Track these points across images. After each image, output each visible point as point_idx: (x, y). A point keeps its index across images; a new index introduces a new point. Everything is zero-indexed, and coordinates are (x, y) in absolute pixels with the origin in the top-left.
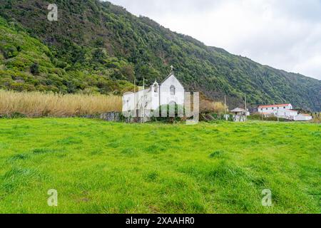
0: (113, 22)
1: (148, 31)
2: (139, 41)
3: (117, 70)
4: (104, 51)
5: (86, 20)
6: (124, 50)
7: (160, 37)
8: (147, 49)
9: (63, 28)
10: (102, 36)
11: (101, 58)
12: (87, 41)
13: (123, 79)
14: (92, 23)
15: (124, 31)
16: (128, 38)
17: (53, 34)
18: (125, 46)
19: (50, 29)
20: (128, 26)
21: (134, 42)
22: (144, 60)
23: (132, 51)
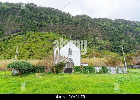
0: (101, 25)
1: (120, 25)
2: (115, 30)
3: (102, 46)
4: (97, 38)
5: (89, 28)
6: (108, 36)
7: (127, 26)
8: (120, 33)
9: (80, 33)
10: (97, 32)
11: (95, 42)
12: (90, 36)
13: (105, 50)
14: (91, 28)
15: (107, 28)
16: (109, 31)
17: (76, 36)
18: (108, 35)
19: (75, 35)
20: (109, 25)
21: (113, 32)
22: (119, 39)
23: (112, 36)
